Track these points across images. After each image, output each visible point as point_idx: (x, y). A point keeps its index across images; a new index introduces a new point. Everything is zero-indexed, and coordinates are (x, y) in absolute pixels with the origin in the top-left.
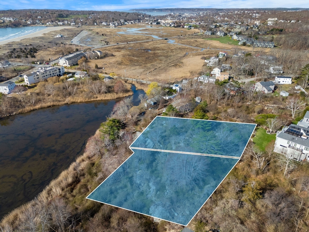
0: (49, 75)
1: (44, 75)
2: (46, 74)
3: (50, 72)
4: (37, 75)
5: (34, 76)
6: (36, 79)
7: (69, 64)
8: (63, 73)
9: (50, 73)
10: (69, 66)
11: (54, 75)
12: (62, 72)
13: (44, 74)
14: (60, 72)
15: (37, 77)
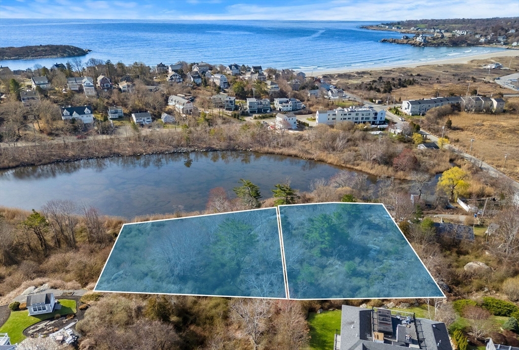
0: (353, 118)
1: (345, 117)
2: (349, 116)
3: (357, 114)
4: (333, 115)
5: (329, 115)
6: (331, 119)
7: (411, 112)
8: (380, 122)
9: (357, 117)
10: (411, 114)
11: (363, 121)
12: (378, 119)
13: (346, 115)
14: (375, 118)
15: (334, 117)
